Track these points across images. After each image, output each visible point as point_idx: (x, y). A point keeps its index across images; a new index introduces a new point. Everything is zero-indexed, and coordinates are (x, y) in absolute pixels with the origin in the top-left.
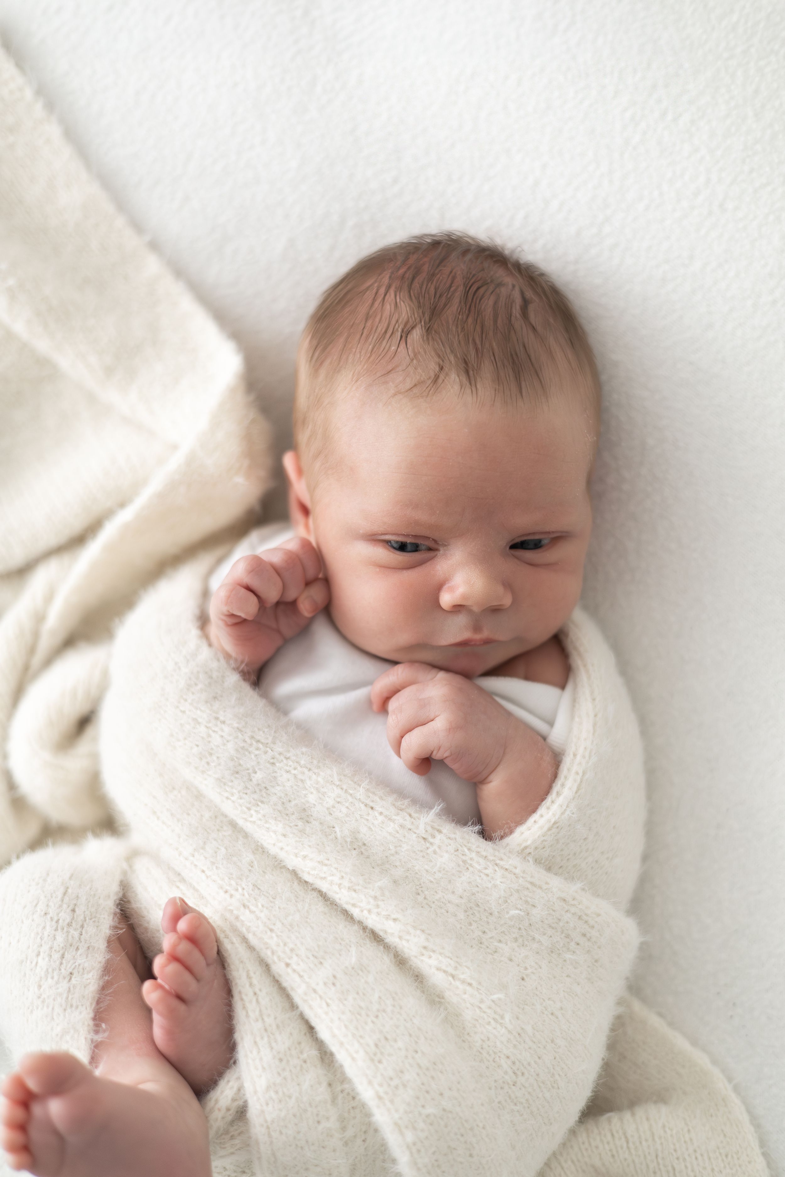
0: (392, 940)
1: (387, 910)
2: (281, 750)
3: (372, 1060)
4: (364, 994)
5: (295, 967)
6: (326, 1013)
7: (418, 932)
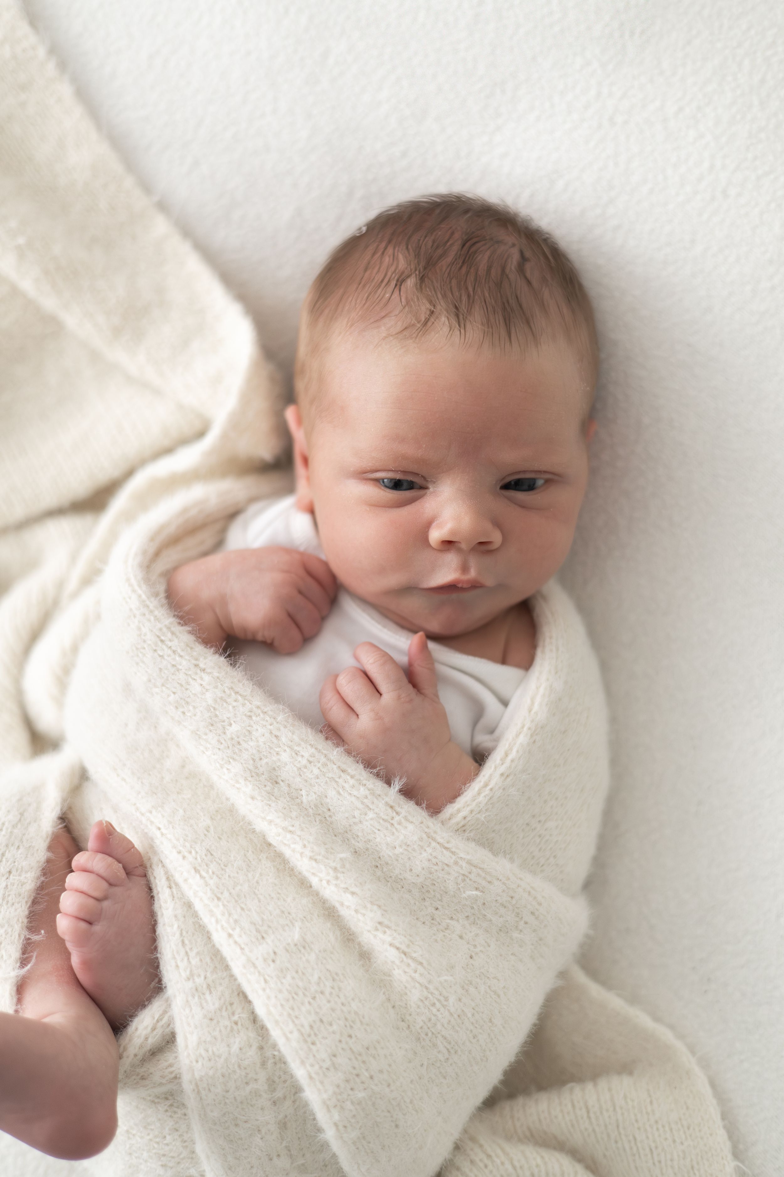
1: (346, 883)
2: (259, 703)
3: (305, 1041)
6: (264, 990)
7: (375, 907)
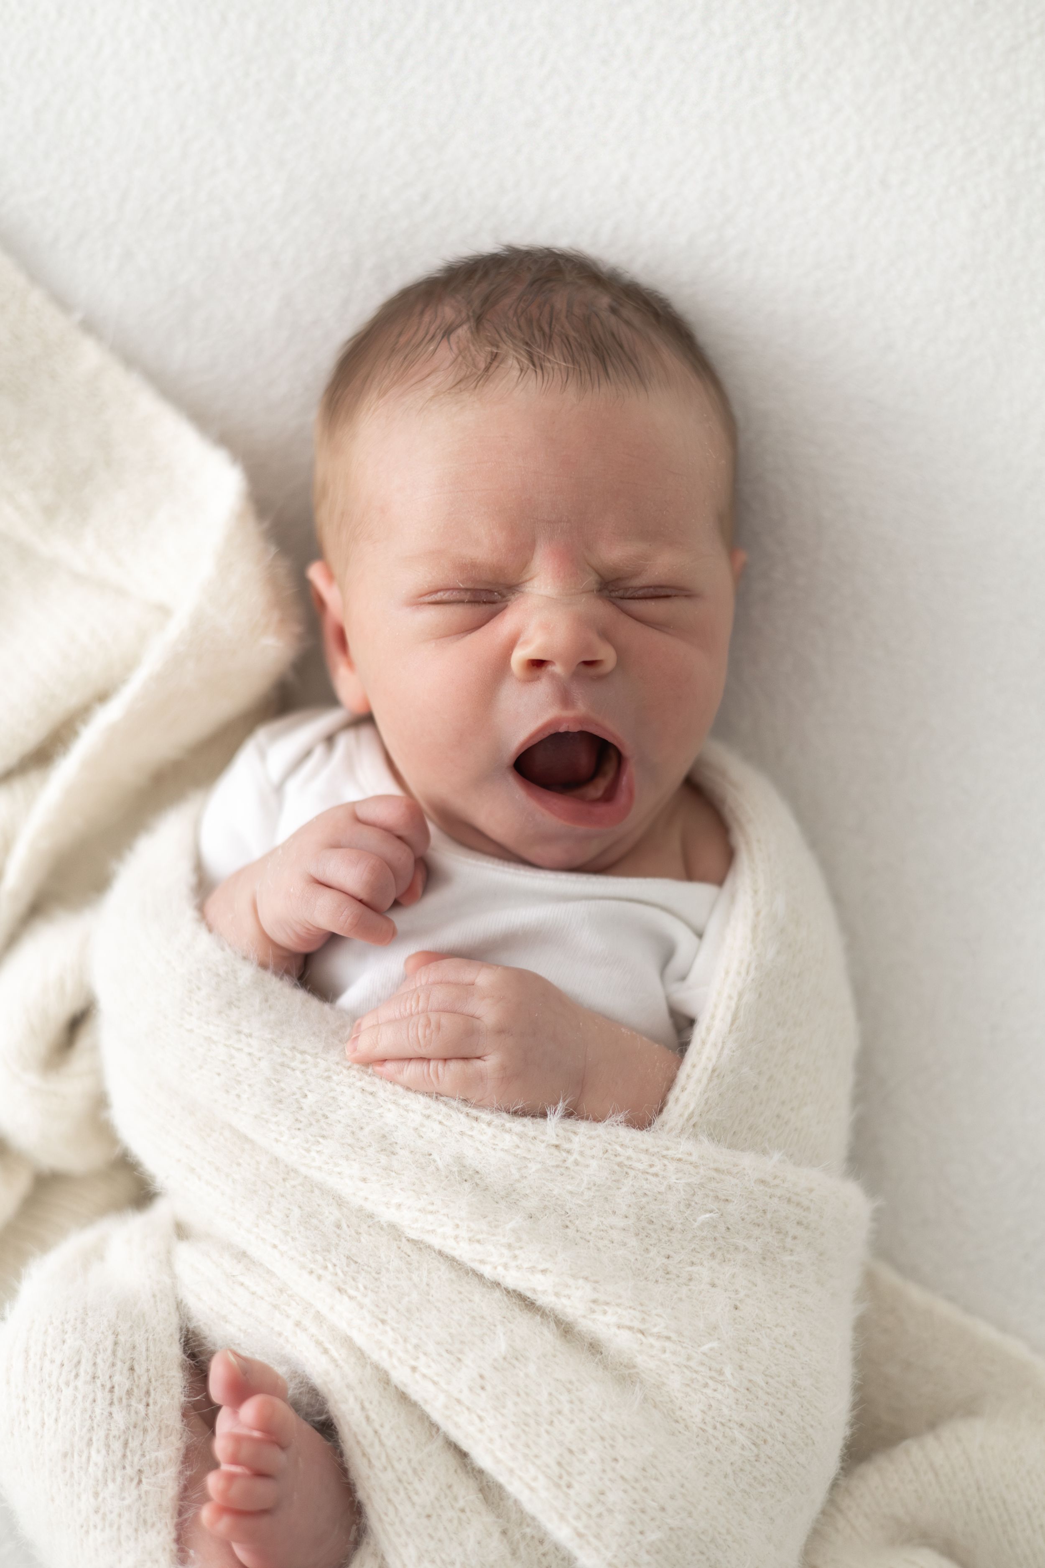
0: (545, 1300)
1: (530, 1260)
3: (558, 1486)
4: (527, 1394)
5: (425, 1371)
6: (481, 1431)
7: (581, 1282)
